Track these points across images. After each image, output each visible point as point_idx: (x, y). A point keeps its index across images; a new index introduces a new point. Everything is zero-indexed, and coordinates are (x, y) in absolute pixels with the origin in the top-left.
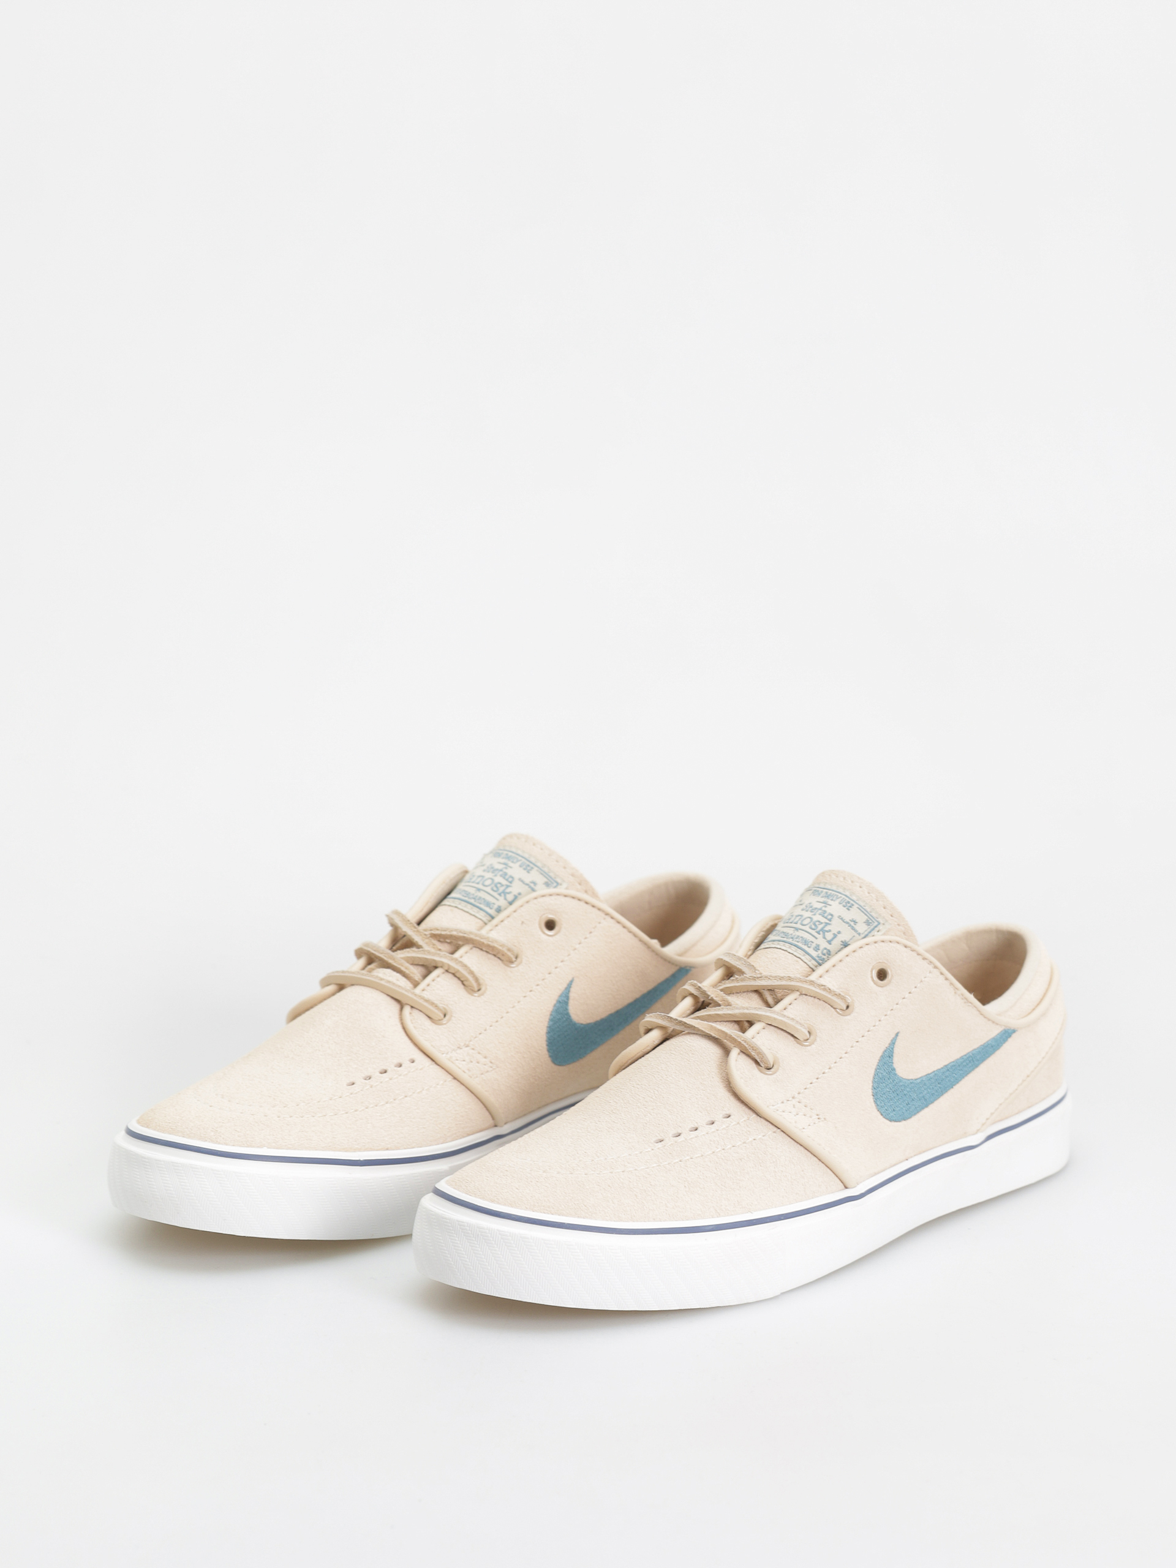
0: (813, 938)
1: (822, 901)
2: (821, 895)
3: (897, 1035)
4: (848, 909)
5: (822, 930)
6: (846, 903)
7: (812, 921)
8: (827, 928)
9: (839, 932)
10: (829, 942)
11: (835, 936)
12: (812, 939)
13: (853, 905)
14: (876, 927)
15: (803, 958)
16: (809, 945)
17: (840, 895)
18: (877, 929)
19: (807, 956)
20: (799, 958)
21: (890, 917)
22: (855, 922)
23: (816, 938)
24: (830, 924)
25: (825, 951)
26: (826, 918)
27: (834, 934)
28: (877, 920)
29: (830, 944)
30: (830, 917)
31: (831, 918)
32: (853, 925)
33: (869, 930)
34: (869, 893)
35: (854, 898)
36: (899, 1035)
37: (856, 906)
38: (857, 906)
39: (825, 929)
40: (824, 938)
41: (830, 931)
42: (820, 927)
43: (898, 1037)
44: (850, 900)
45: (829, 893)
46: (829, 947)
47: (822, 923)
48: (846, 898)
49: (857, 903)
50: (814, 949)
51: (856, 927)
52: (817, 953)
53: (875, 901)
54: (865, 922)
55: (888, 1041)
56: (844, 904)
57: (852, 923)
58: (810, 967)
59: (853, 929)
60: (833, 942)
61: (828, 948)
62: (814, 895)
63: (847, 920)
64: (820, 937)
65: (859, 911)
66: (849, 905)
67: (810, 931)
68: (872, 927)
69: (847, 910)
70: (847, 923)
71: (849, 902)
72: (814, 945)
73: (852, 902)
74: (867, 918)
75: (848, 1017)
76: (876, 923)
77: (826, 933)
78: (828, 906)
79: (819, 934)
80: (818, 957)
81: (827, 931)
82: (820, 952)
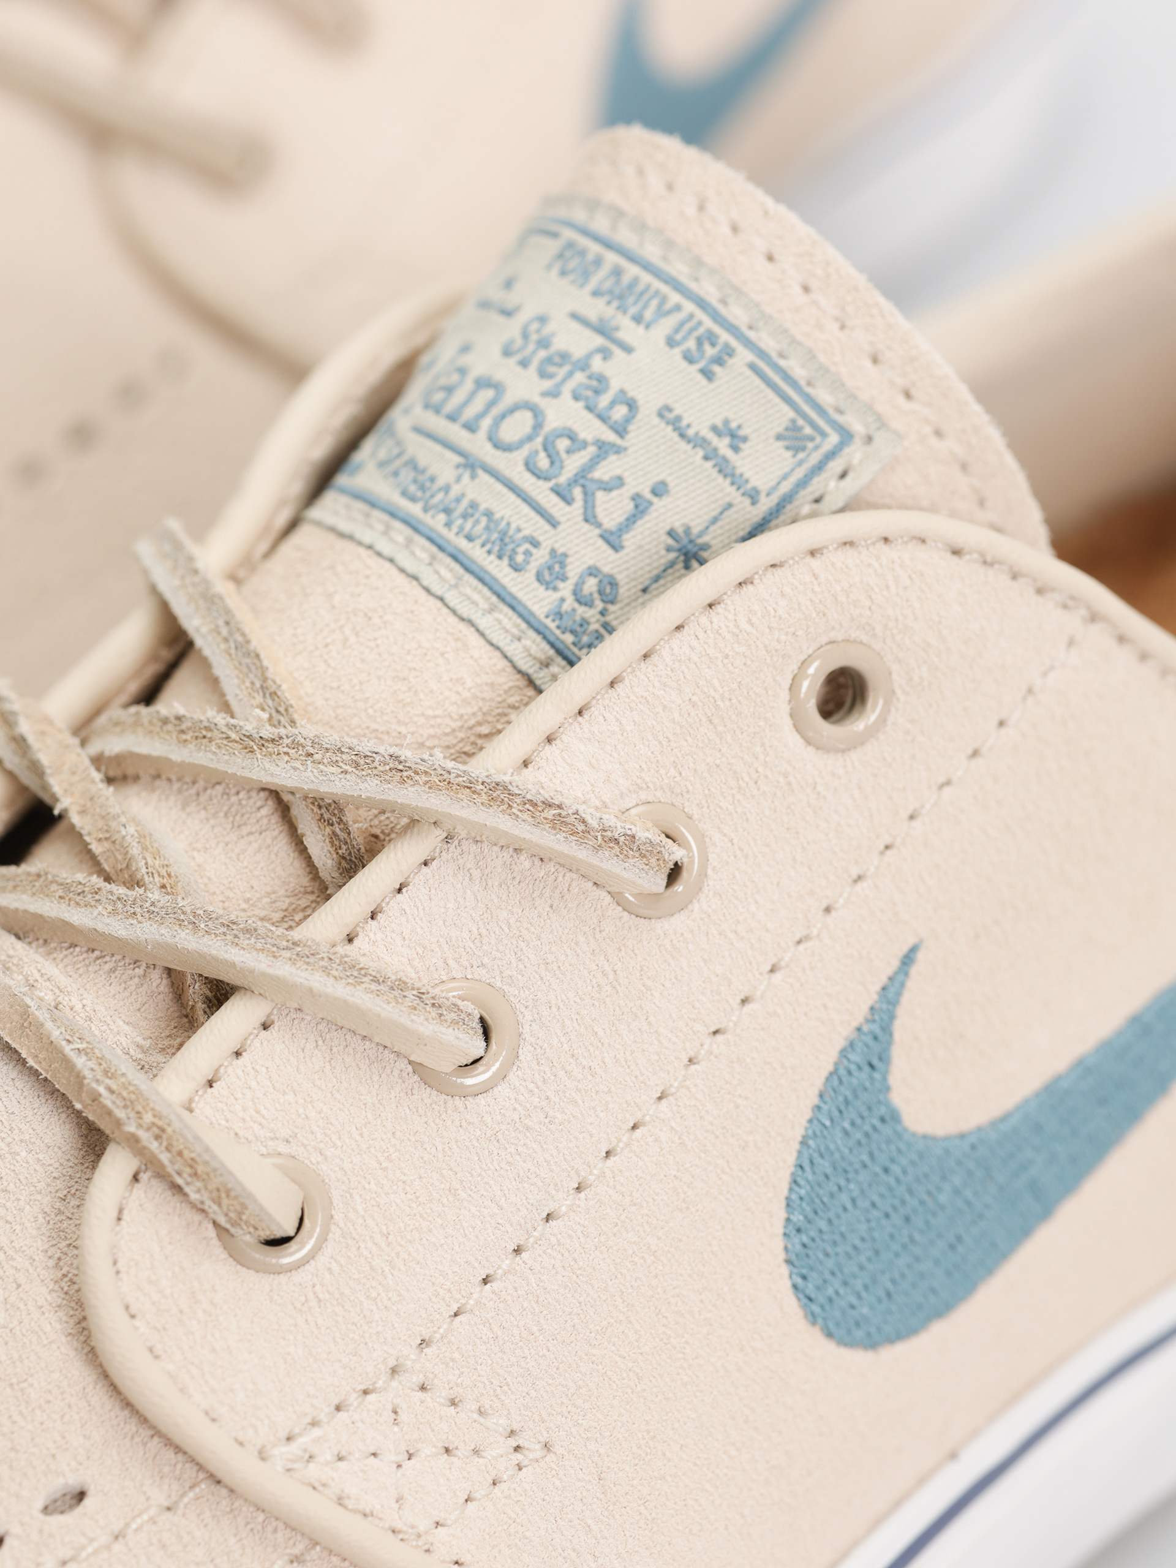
0: (541, 522)
1: (593, 316)
2: (594, 282)
3: (908, 960)
4: (708, 374)
5: (581, 477)
6: (699, 342)
7: (538, 426)
8: (603, 472)
9: (659, 490)
10: (613, 540)
11: (640, 507)
12: (532, 524)
13: (729, 352)
14: (831, 455)
15: (484, 623)
16: (520, 558)
17: (675, 298)
18: (836, 466)
19: (506, 616)
20: (471, 623)
21: (901, 400)
22: (736, 440)
23: (553, 523)
24: (618, 450)
25: (591, 585)
26: (602, 418)
27: (636, 498)
28: (840, 419)
29: (616, 548)
30: (620, 412)
31: (628, 420)
32: (729, 453)
33: (799, 474)
34: (806, 289)
35: (737, 314)
36: (920, 956)
37: (744, 355)
38: (750, 357)
39: (597, 474)
40: (590, 517)
41: (619, 482)
42: (573, 464)
43: (914, 971)
44: (717, 329)
45: (626, 279)
46: (609, 561)
47: (584, 445)
48: (700, 315)
49: (748, 343)
50: (539, 578)
51: (743, 463)
52: (557, 595)
53: (835, 326)
54: (779, 437)
55: (869, 996)
56: (691, 344)
57: (722, 445)
58: (520, 672)
59: (724, 469)
60: (630, 540)
61: (606, 569)
62: (563, 273)
63: (700, 426)
64: (569, 514)
65: (757, 381)
66: (710, 351)
67: (527, 482)
68: (815, 458)
69: (700, 378)
70: (698, 442)
71: (711, 338)
72: (540, 557)
73: (725, 337)
74: (791, 414)
75: (678, 922)
76: (834, 439)
77: (600, 495)
78: (617, 352)
79: (568, 500)
80: (559, 615)
81: (607, 487)
82: (566, 589)
